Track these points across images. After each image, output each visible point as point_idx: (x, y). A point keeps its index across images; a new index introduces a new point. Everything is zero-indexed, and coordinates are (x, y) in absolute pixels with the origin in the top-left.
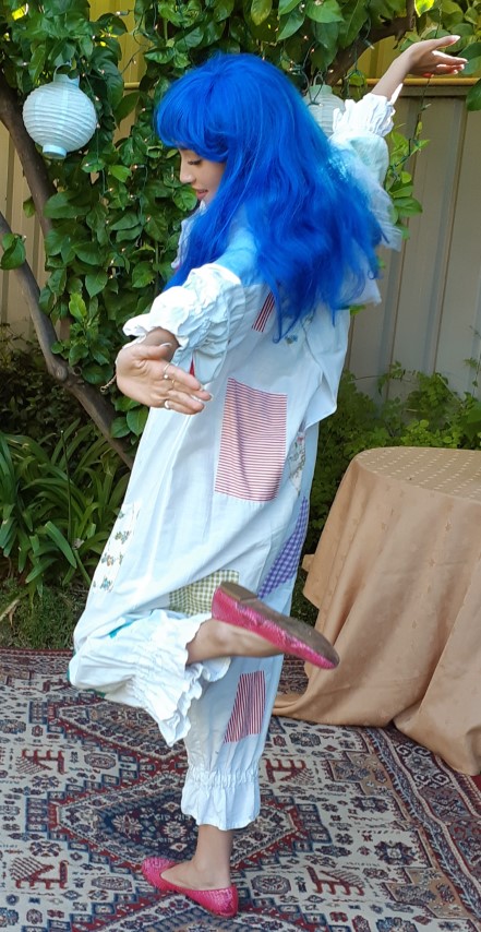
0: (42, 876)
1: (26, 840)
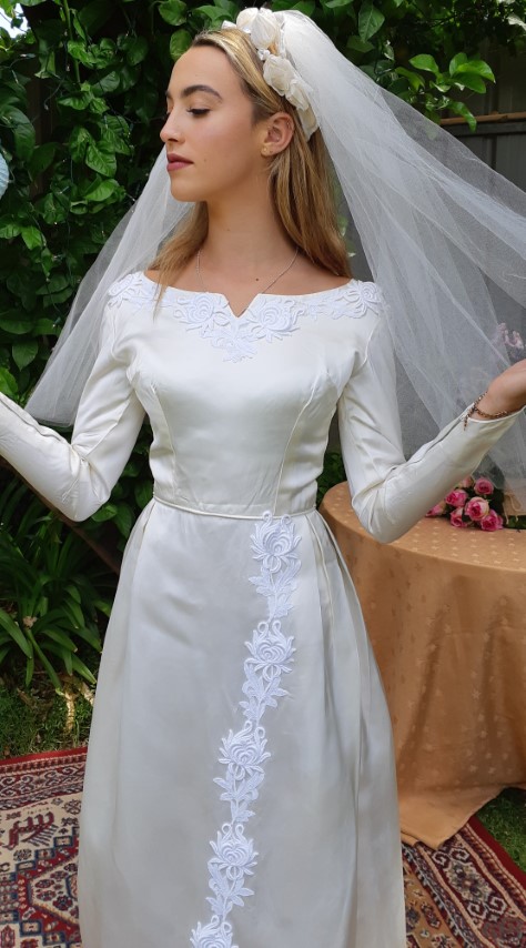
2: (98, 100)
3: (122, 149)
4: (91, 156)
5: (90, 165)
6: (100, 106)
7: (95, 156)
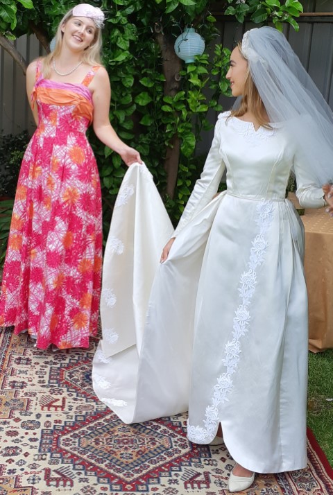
0: (54, 404)
1: (48, 388)
2: (124, 18)
3: (132, 38)
4: (119, 41)
5: (118, 45)
6: (124, 21)
7: (121, 41)
